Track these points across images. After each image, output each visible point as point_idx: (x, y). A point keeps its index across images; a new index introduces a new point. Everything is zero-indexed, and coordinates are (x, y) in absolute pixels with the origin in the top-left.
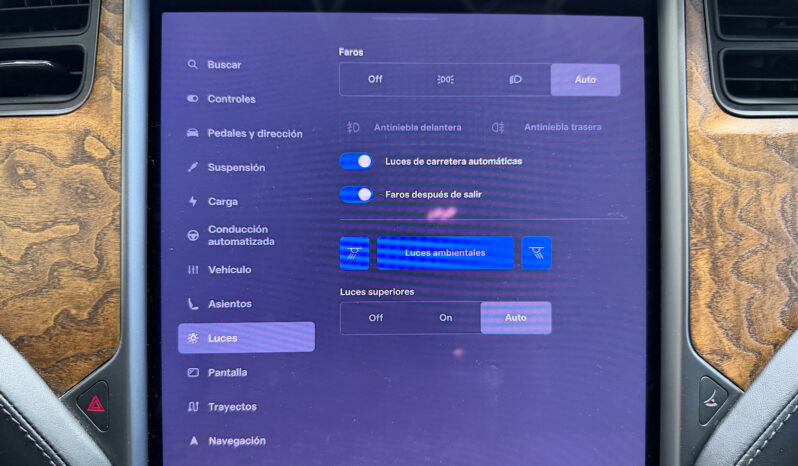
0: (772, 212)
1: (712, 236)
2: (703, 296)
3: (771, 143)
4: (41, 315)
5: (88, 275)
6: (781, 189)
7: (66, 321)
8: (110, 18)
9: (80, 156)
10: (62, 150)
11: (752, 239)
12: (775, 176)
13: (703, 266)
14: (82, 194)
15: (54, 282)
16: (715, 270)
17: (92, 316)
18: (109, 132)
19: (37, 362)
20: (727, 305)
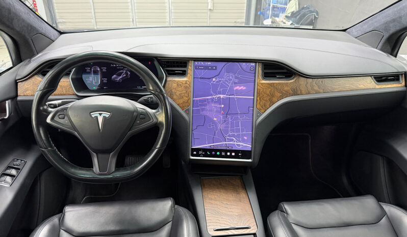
0: (268, 92)
1: (260, 95)
2: (258, 102)
3: (268, 84)
4: (181, 101)
5: (187, 97)
6: (269, 90)
7: (184, 102)
8: (189, 67)
9: (186, 83)
10: (184, 82)
11: (265, 96)
12: (269, 88)
13: (258, 99)
14: (186, 87)
15: (183, 98)
16: (260, 99)
17: (187, 102)
18: (190, 81)
19: (180, 107)
20: (261, 103)
